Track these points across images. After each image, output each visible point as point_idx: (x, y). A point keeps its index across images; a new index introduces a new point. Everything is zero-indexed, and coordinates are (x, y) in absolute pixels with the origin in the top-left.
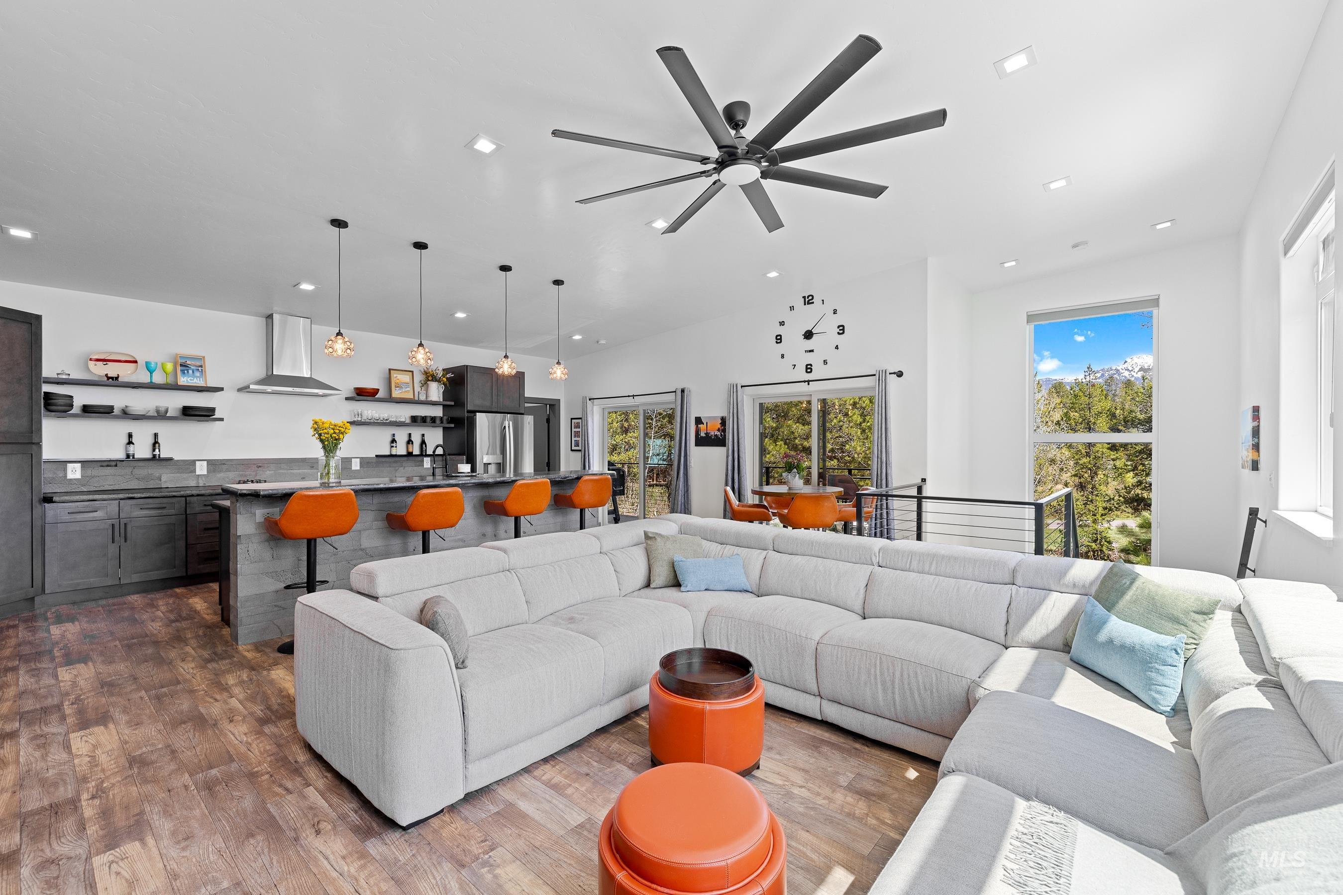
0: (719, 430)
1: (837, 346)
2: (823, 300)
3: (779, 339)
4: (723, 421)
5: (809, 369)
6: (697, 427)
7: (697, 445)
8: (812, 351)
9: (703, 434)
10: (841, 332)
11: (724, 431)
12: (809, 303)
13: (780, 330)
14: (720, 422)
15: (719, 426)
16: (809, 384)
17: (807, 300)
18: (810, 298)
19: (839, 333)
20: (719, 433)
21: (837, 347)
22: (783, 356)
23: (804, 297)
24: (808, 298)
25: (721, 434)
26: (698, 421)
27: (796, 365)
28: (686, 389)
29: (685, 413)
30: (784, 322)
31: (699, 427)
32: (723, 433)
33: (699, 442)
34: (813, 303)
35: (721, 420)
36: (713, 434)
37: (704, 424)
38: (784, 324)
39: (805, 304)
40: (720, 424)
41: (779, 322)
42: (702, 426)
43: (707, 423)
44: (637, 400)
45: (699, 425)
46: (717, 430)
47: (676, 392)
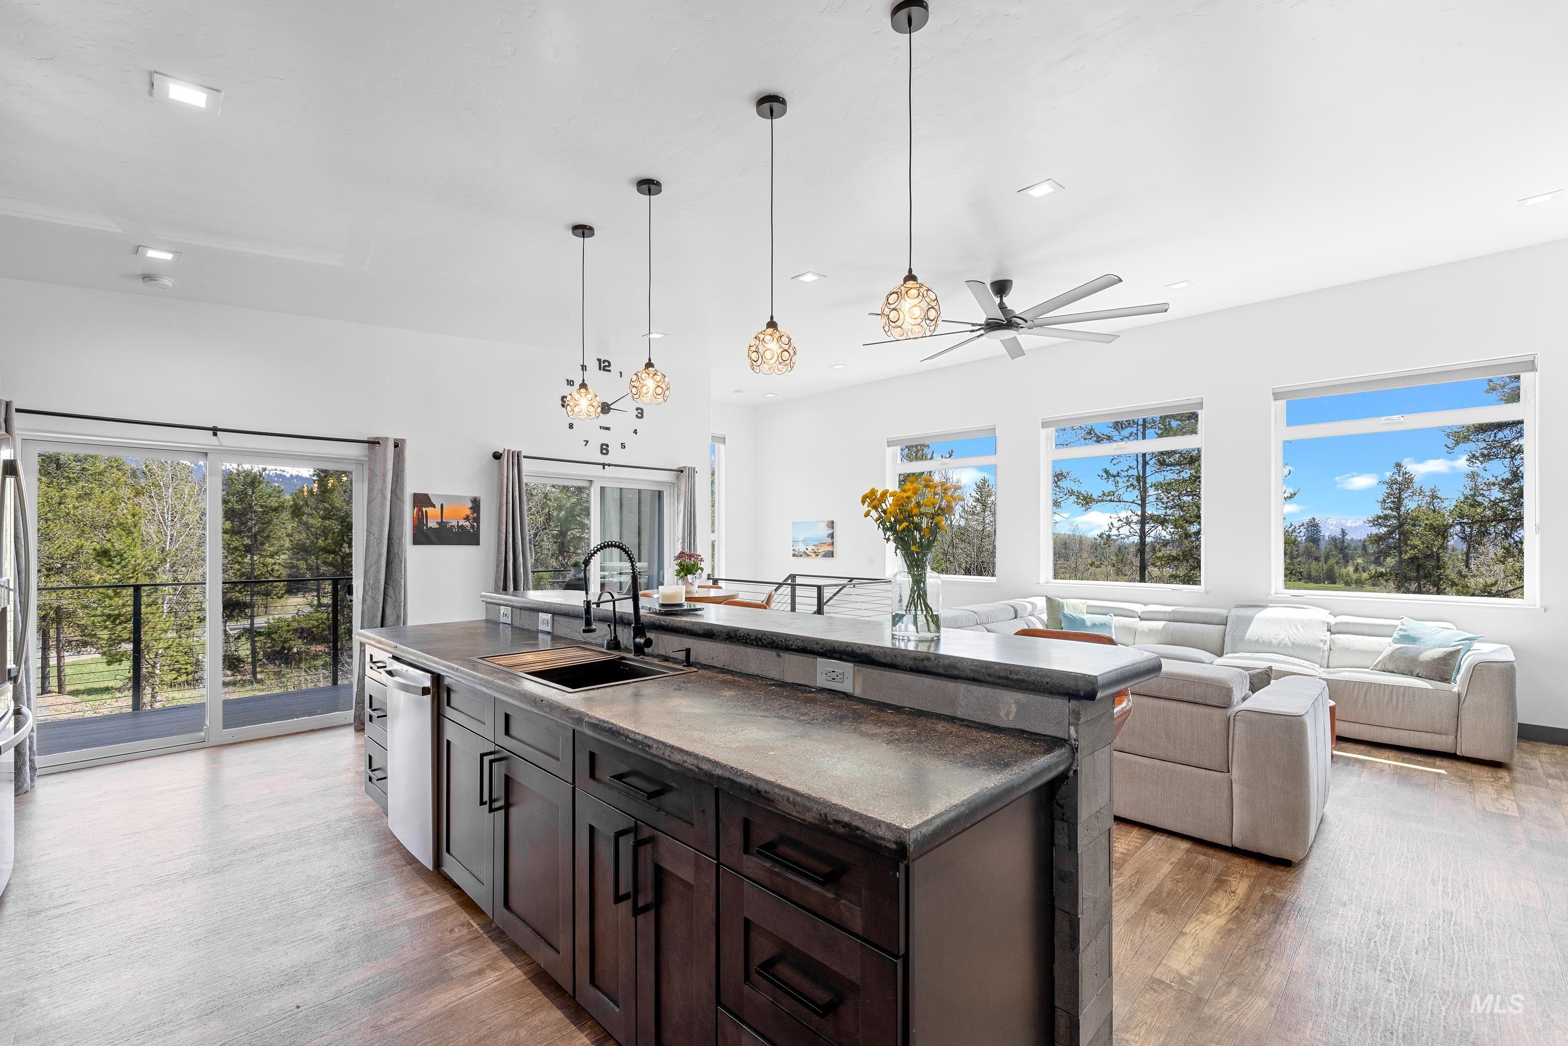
0: (467, 518)
1: (636, 430)
2: (621, 373)
4: (476, 504)
5: (604, 449)
6: (420, 510)
7: (416, 541)
8: (608, 429)
9: (432, 524)
10: (640, 415)
11: (477, 520)
12: (604, 370)
13: (569, 391)
14: (470, 505)
15: (469, 512)
16: (604, 468)
17: (602, 365)
18: (606, 364)
19: (637, 416)
20: (467, 523)
21: (635, 432)
22: (571, 426)
23: (599, 360)
24: (604, 363)
25: (472, 527)
26: (422, 501)
27: (587, 442)
28: (403, 441)
29: (403, 484)
30: (573, 382)
31: (422, 512)
32: (475, 524)
33: (423, 536)
34: (610, 371)
35: (472, 502)
36: (453, 524)
37: (434, 506)
38: (573, 385)
39: (600, 369)
40: (471, 508)
41: (567, 380)
42: (430, 510)
43: (442, 505)
44: (218, 444)
45: (424, 508)
46: (464, 519)
47: (373, 443)
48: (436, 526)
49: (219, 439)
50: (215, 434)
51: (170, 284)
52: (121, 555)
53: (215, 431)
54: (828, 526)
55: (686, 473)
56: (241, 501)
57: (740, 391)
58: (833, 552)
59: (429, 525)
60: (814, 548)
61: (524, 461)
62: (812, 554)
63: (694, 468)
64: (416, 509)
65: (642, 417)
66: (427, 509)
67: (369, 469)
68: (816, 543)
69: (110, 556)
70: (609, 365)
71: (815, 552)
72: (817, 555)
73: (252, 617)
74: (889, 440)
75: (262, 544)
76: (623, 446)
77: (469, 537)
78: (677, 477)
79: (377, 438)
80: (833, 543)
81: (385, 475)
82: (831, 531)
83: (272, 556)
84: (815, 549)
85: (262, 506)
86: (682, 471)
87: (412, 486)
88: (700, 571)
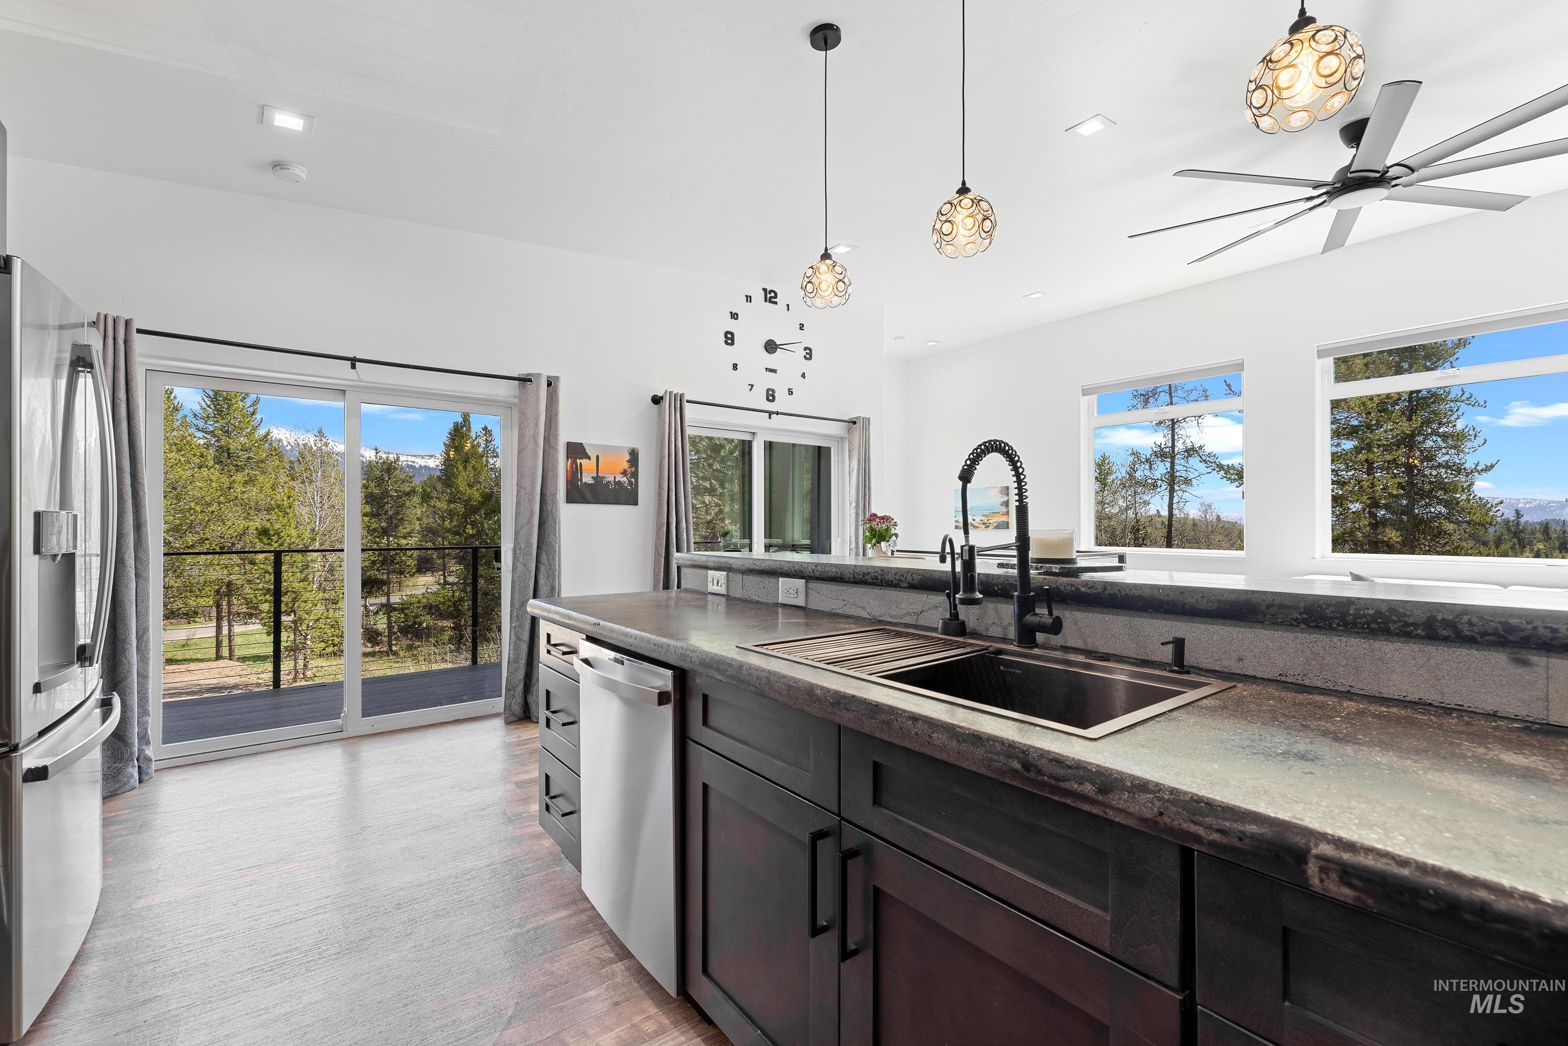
0: (624, 473)
1: (804, 374)
2: (788, 305)
3: (729, 338)
4: (634, 456)
5: (771, 396)
6: (574, 462)
7: (570, 500)
8: (774, 371)
9: (587, 479)
10: (808, 356)
11: (635, 475)
12: (771, 302)
13: (732, 326)
14: (628, 457)
15: (626, 466)
16: (770, 418)
17: (769, 296)
18: (773, 294)
19: (805, 357)
20: (625, 479)
21: (803, 376)
22: (735, 367)
23: (765, 290)
24: (770, 294)
25: (630, 483)
26: (576, 451)
27: (752, 386)
28: (557, 378)
29: (556, 430)
30: (737, 314)
31: (576, 464)
32: (633, 480)
33: (577, 494)
34: (776, 303)
35: (630, 454)
36: (610, 479)
37: (589, 458)
38: (737, 319)
39: (766, 301)
40: (629, 461)
41: (731, 313)
42: (584, 462)
43: (598, 457)
44: (356, 378)
45: (578, 461)
46: (622, 474)
47: (524, 380)
48: (591, 481)
49: (357, 372)
50: (353, 367)
51: (303, 175)
52: (279, 535)
53: (354, 361)
54: (1001, 492)
55: (859, 424)
56: (378, 485)
57: (901, 338)
58: (1008, 523)
59: (584, 480)
60: (982, 518)
61: (687, 406)
62: (981, 525)
63: (869, 418)
64: (570, 460)
65: (810, 358)
66: (581, 461)
67: (520, 411)
68: (987, 513)
69: (270, 534)
70: (776, 297)
71: (984, 524)
72: (987, 527)
73: (388, 594)
74: (1083, 388)
75: (397, 526)
76: (790, 392)
77: (626, 495)
78: (849, 430)
79: (529, 375)
80: (1008, 512)
81: (537, 418)
82: (1005, 499)
83: (405, 537)
84: (985, 520)
85: (396, 491)
86: (854, 423)
87: (565, 435)
88: (894, 538)
